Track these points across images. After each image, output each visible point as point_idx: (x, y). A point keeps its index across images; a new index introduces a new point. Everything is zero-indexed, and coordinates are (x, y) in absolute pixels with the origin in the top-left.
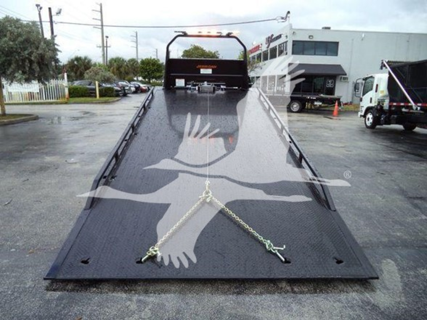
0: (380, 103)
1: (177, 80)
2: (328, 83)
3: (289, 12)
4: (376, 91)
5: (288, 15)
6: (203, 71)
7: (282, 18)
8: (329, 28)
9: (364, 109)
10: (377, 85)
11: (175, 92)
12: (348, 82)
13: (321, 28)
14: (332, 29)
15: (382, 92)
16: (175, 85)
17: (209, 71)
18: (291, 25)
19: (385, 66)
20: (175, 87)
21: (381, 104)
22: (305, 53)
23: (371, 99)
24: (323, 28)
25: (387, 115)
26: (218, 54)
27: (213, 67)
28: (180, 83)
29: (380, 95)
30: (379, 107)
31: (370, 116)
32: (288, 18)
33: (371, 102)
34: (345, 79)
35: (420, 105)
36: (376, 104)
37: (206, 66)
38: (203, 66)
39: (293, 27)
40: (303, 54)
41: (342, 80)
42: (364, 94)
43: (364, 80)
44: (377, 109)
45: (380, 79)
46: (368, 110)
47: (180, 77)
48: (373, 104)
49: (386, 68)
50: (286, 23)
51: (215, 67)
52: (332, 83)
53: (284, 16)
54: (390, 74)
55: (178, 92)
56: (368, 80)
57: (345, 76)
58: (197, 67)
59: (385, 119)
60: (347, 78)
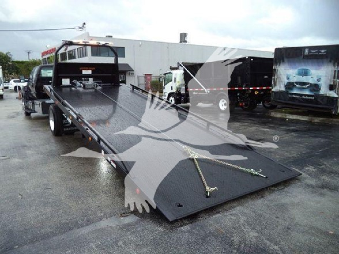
0: (178, 90)
1: (63, 80)
2: (121, 77)
3: (84, 24)
4: (175, 82)
5: (84, 26)
6: (85, 72)
7: (80, 28)
8: (111, 37)
9: (167, 95)
10: (175, 78)
12: (134, 76)
13: (105, 37)
14: (113, 37)
15: (178, 82)
16: (61, 83)
17: (89, 72)
18: (88, 34)
19: (181, 65)
20: (61, 85)
21: (179, 90)
22: (101, 55)
23: (172, 87)
24: (107, 36)
25: (185, 97)
26: (11, 55)
27: (92, 68)
28: (66, 82)
29: (177, 84)
30: (177, 92)
31: (172, 98)
32: (84, 28)
33: (172, 89)
34: (132, 74)
35: (209, 89)
36: (176, 90)
37: (87, 68)
38: (84, 68)
39: (90, 35)
40: (100, 56)
41: (130, 74)
42: (165, 85)
43: (164, 74)
44: (176, 94)
45: (176, 74)
46: (170, 95)
47: (66, 77)
48: (174, 91)
49: (182, 67)
51: (94, 69)
52: (123, 77)
53: (81, 26)
54: (184, 70)
55: (64, 89)
56: (167, 75)
57: (133, 72)
58: (80, 69)
59: (184, 99)
60: (133, 74)
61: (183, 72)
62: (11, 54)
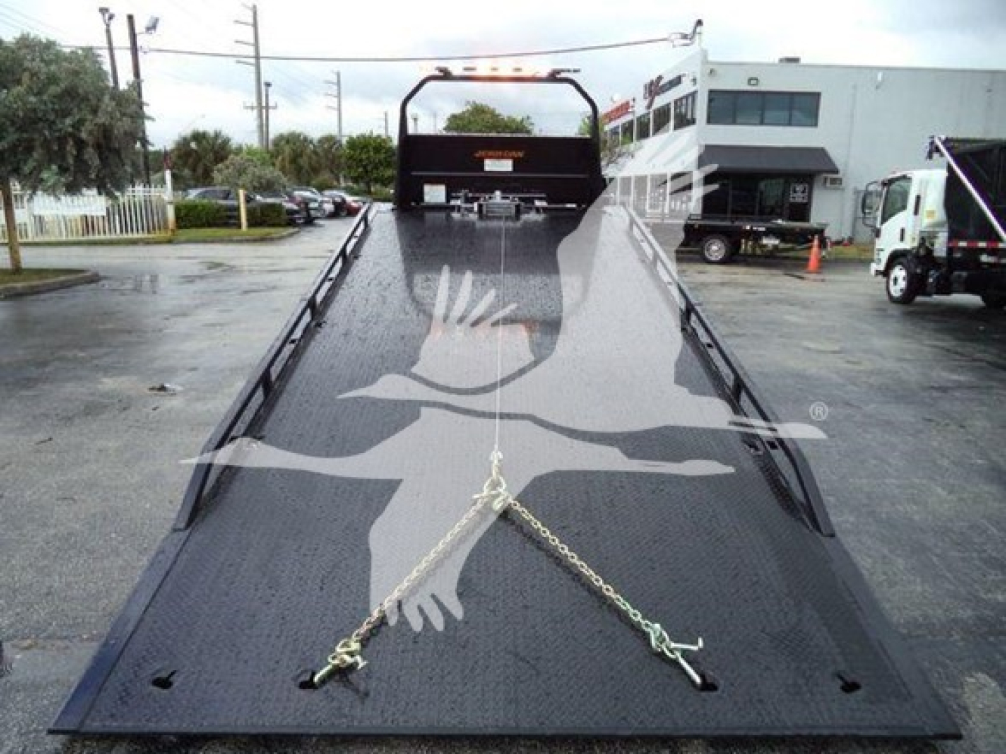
0: (926, 240)
1: (428, 189)
2: (795, 192)
3: (699, 23)
4: (916, 212)
5: (698, 30)
6: (491, 165)
7: (685, 37)
8: (796, 60)
9: (884, 257)
10: (918, 198)
11: (421, 218)
12: (843, 190)
13: (777, 61)
14: (803, 61)
15: (931, 213)
16: (422, 199)
17: (506, 166)
18: (705, 54)
19: (938, 150)
20: (422, 204)
21: (927, 244)
22: (739, 120)
23: (903, 231)
24: (781, 60)
25: (944, 270)
26: (532, 124)
27: (514, 154)
28: (435, 194)
29: (925, 222)
30: (922, 252)
31: (899, 273)
32: (697, 37)
33: (902, 238)
34: (834, 181)
36: (916, 244)
37: (498, 153)
38: (490, 153)
39: (710, 58)
40: (734, 122)
41: (828, 185)
42: (884, 220)
43: (884, 184)
44: (917, 256)
45: (925, 183)
46: (896, 258)
47: (435, 181)
48: (908, 244)
49: (942, 155)
50: (694, 49)
51: (521, 154)
52: (803, 192)
53: (689, 31)
54: (950, 169)
55: (429, 216)
56: (894, 187)
57: (835, 176)
58: (477, 155)
59: (938, 279)
60: (840, 180)
61: (943, 174)
62: (533, 121)
